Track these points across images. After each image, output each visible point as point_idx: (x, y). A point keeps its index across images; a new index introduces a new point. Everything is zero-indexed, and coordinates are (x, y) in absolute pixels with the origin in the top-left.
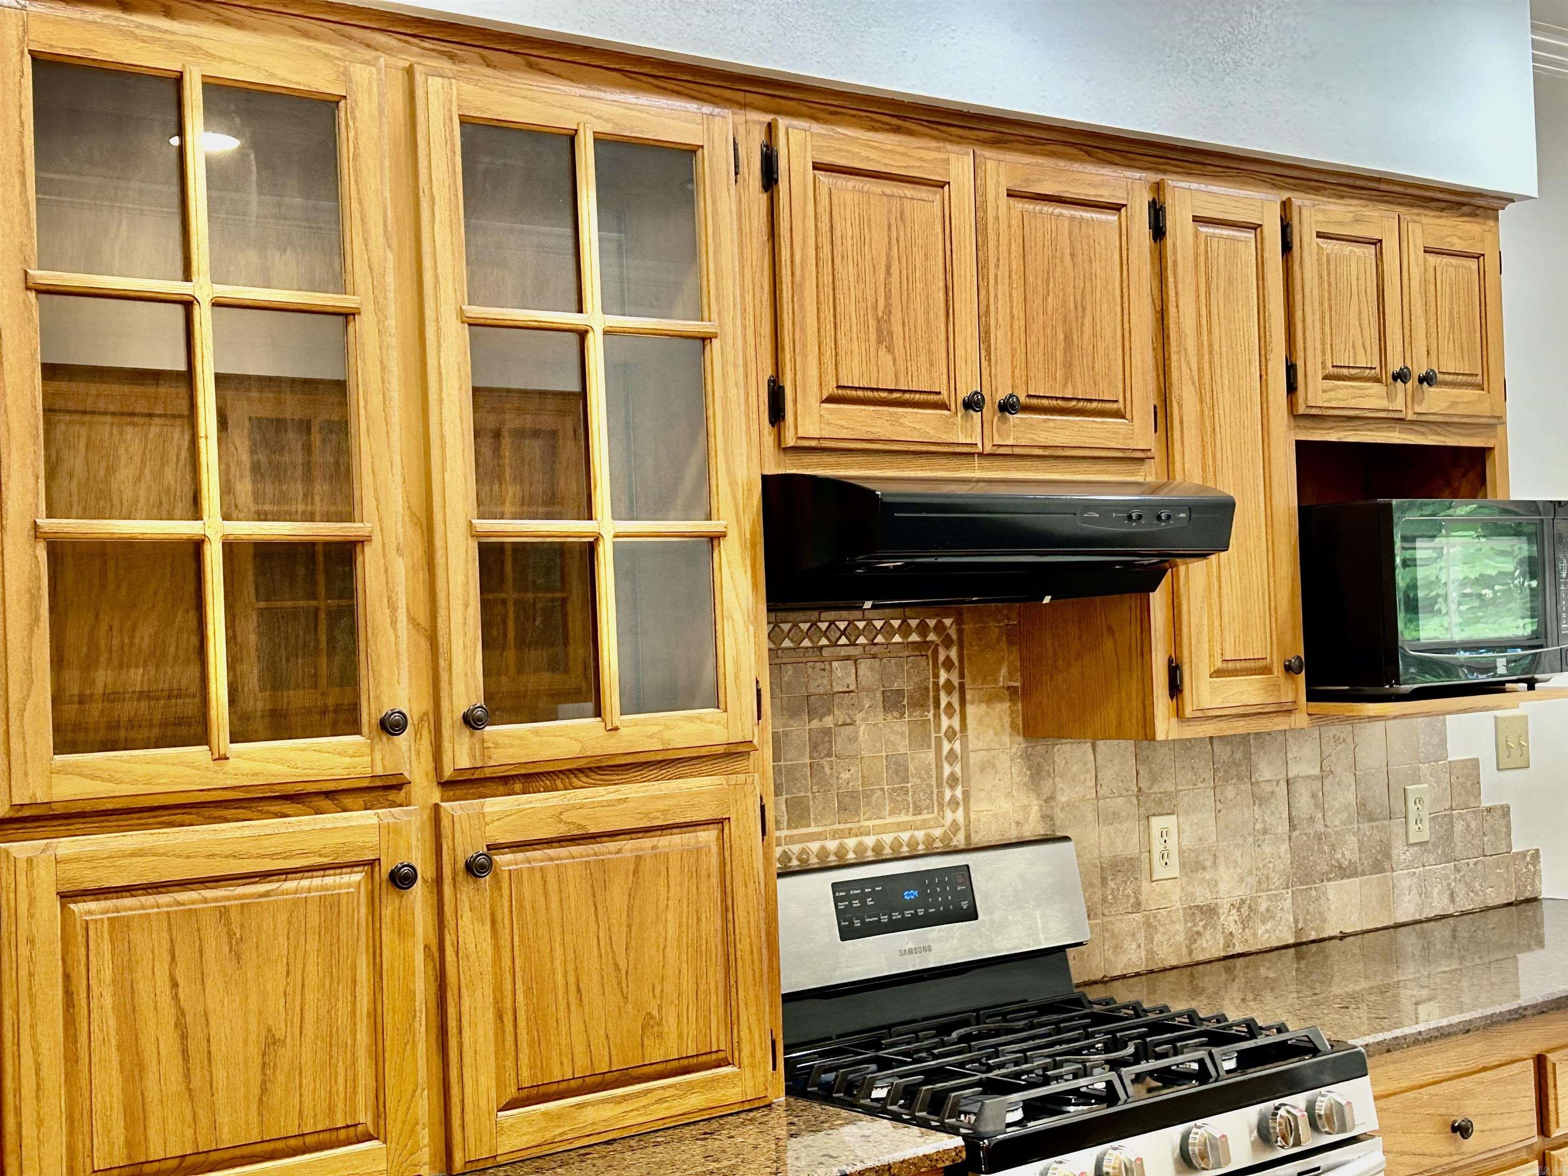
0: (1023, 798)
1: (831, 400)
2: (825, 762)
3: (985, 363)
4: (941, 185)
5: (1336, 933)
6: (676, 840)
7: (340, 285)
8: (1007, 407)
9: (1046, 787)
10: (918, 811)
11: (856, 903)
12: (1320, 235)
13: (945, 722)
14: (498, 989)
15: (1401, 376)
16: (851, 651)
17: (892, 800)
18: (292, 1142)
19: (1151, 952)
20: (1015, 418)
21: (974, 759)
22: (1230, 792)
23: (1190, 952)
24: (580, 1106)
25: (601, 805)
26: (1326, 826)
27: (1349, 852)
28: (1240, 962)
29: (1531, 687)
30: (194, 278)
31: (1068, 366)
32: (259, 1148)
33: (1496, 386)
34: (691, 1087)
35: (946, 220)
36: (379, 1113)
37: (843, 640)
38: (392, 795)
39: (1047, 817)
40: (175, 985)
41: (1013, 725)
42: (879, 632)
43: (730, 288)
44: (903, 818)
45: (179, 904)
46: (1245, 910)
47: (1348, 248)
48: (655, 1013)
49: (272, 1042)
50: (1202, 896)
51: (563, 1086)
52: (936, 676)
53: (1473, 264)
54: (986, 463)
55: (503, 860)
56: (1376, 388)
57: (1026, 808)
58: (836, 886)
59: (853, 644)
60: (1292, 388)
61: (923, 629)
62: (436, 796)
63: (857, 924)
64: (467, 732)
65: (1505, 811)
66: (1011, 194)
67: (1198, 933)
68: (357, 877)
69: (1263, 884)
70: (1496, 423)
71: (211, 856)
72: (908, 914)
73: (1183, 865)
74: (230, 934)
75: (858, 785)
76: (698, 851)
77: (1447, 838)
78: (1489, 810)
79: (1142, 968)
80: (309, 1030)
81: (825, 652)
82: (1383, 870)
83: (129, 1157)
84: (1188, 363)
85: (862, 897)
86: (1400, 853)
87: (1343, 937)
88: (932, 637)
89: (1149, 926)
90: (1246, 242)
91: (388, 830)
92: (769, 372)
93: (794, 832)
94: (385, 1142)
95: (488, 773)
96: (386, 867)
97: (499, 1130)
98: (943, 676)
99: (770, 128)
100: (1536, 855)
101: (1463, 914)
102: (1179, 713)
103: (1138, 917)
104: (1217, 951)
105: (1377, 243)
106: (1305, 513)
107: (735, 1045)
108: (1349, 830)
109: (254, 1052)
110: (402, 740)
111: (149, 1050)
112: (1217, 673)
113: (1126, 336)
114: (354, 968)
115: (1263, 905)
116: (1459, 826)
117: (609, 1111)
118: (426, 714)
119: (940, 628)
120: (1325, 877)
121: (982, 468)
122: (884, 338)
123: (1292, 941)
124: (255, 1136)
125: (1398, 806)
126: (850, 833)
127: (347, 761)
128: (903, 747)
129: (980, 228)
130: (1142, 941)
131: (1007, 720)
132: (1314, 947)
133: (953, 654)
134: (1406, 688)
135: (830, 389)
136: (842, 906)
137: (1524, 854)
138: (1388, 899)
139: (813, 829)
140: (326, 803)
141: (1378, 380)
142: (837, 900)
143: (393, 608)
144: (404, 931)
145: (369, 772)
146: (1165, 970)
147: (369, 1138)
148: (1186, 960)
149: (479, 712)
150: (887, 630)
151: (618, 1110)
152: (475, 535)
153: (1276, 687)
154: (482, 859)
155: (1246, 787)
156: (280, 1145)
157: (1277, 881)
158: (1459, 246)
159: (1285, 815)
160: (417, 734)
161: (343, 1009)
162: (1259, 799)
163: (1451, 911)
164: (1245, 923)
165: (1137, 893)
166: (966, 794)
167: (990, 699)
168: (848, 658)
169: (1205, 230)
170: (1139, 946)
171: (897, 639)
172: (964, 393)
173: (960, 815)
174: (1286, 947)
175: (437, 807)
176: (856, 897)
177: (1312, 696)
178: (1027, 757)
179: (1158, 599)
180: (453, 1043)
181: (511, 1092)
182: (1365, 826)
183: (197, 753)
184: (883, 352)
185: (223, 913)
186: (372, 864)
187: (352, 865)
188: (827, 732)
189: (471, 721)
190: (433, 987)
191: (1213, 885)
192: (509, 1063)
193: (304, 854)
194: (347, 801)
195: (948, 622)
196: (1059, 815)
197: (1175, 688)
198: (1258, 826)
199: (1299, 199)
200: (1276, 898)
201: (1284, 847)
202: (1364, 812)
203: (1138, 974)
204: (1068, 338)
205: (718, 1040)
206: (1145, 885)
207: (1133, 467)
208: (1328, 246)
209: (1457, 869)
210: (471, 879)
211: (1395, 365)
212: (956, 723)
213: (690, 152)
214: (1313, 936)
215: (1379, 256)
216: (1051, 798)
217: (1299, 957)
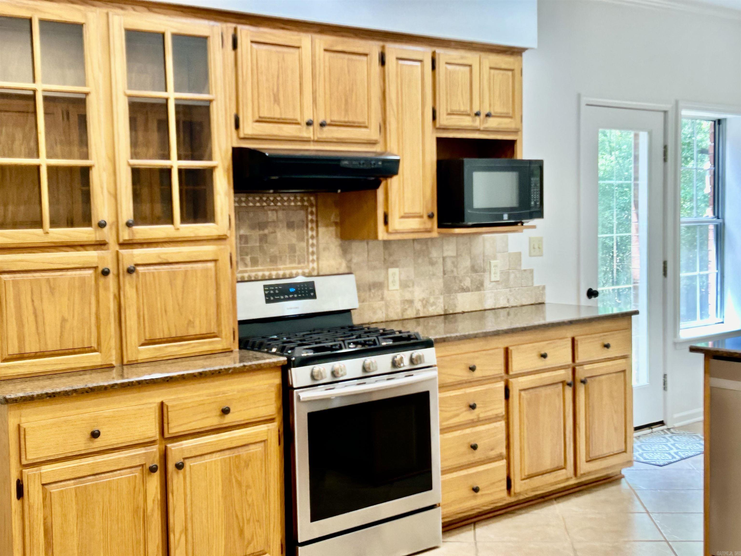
0: (339, 260)
1: (257, 121)
2: (265, 245)
3: (315, 109)
4: (298, 48)
5: (460, 311)
6: (200, 265)
7: (84, 84)
8: (322, 125)
9: (349, 257)
10: (299, 263)
11: (272, 292)
12: (447, 63)
13: (310, 233)
14: (138, 309)
15: (477, 114)
16: (275, 207)
17: (290, 259)
18: (71, 351)
19: (387, 315)
20: (326, 129)
21: (321, 246)
22: (420, 261)
23: (403, 315)
24: (166, 347)
25: (174, 253)
26: (458, 274)
27: (467, 283)
28: (421, 320)
29: (522, 225)
30: (36, 82)
31: (346, 111)
32: (60, 352)
33: (518, 117)
34: (204, 344)
35: (300, 60)
36: (99, 344)
37: (272, 204)
38: (103, 247)
39: (349, 267)
40: (33, 301)
41: (337, 236)
42: (285, 201)
43: (220, 83)
44: (294, 265)
45: (34, 277)
46: (424, 302)
47: (458, 68)
48: (192, 320)
49: (64, 320)
50: (408, 296)
51: (160, 340)
52: (307, 217)
53: (510, 73)
54: (315, 144)
55: (139, 269)
56: (468, 118)
57: (340, 264)
58: (265, 286)
59: (276, 205)
60: (434, 118)
61: (302, 200)
62: (117, 248)
63: (272, 298)
64: (127, 228)
65: (532, 271)
66: (326, 50)
67: (406, 309)
68: (91, 272)
69: (432, 293)
70: (517, 131)
71: (44, 263)
72: (291, 296)
73: (401, 285)
74: (50, 287)
75: (277, 253)
76: (207, 270)
77: (507, 280)
78: (525, 270)
79: (384, 320)
80: (76, 317)
81: (266, 208)
82: (480, 290)
83: (19, 351)
84: (393, 110)
85: (274, 290)
86: (487, 284)
87: (463, 313)
88: (306, 204)
89: (387, 306)
90: (417, 66)
91: (101, 258)
92: (234, 112)
93: (253, 268)
94: (101, 352)
95: (135, 241)
96: (100, 269)
97: (139, 352)
98: (310, 217)
99: (235, 29)
100: (544, 288)
101: (512, 307)
102: (387, 231)
103: (383, 302)
104: (413, 315)
105: (470, 66)
106: (439, 163)
107: (220, 332)
108: (468, 276)
109: (59, 323)
110: (106, 229)
111: (25, 321)
112: (402, 217)
113: (369, 100)
114: (90, 299)
115: (432, 300)
116: (512, 276)
117: (176, 349)
118: (114, 222)
119: (309, 200)
120: (456, 292)
121: (314, 145)
122: (276, 100)
123: (442, 313)
124: (59, 348)
125: (488, 268)
126: (274, 270)
127: (87, 235)
128: (294, 241)
129: (313, 63)
130: (384, 311)
131: (334, 233)
132: (451, 316)
133: (314, 210)
134: (470, 223)
135: (257, 118)
136: (267, 292)
137: (538, 287)
138: (481, 301)
139: (260, 268)
140: (81, 248)
141: (469, 115)
142: (265, 290)
143: (102, 188)
144: (106, 289)
145: (94, 239)
146: (392, 321)
147: (95, 351)
148: (401, 318)
149: (131, 222)
150: (289, 200)
151: (179, 349)
152: (129, 165)
153: (425, 223)
154: (132, 268)
155: (426, 259)
156: (67, 351)
157: (437, 292)
158: (504, 66)
159: (442, 270)
160: (111, 228)
161: (86, 312)
162: (432, 263)
163: (507, 306)
164: (424, 306)
165: (383, 294)
166: (318, 259)
167: (327, 226)
168: (273, 210)
169: (401, 62)
170: (383, 313)
171: (293, 204)
172: (306, 119)
173: (315, 265)
174: (441, 315)
175: (117, 252)
176: (272, 290)
177: (440, 226)
178: (341, 246)
179: (380, 192)
180: (123, 325)
181: (143, 341)
182: (474, 275)
183: (39, 231)
184: (276, 105)
185: (48, 280)
186: (96, 268)
187: (89, 268)
188: (265, 235)
189: (129, 225)
190: (117, 307)
191: (412, 292)
192: (142, 332)
193: (74, 264)
194: (88, 248)
195: (312, 198)
196: (353, 266)
197: (386, 222)
198: (431, 273)
199: (439, 51)
200: (438, 298)
201: (441, 281)
202: (474, 269)
203: (382, 322)
204: (346, 101)
205: (214, 329)
206: (386, 292)
207: (371, 146)
208: (450, 67)
209: (510, 291)
210: (129, 274)
211: (476, 110)
212: (314, 233)
213: (204, 39)
214: (451, 312)
215: (471, 71)
216: (350, 261)
217: (445, 319)
